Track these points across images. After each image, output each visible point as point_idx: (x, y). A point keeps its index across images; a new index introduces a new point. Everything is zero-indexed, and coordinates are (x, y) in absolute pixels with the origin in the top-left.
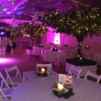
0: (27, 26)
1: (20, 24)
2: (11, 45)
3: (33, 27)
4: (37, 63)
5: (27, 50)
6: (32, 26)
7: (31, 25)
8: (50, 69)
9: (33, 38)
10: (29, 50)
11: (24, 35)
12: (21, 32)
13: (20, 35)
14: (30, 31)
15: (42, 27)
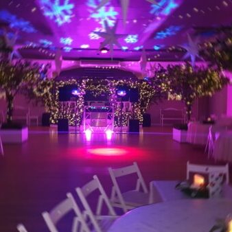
0: (175, 73)
1: (159, 70)
2: (141, 119)
3: (188, 76)
4: (188, 163)
5: (174, 130)
6: (186, 73)
7: (185, 70)
8: (217, 179)
9: (188, 103)
10: (180, 131)
11: (170, 96)
12: (160, 89)
13: (161, 96)
14: (182, 85)
15: (211, 75)
